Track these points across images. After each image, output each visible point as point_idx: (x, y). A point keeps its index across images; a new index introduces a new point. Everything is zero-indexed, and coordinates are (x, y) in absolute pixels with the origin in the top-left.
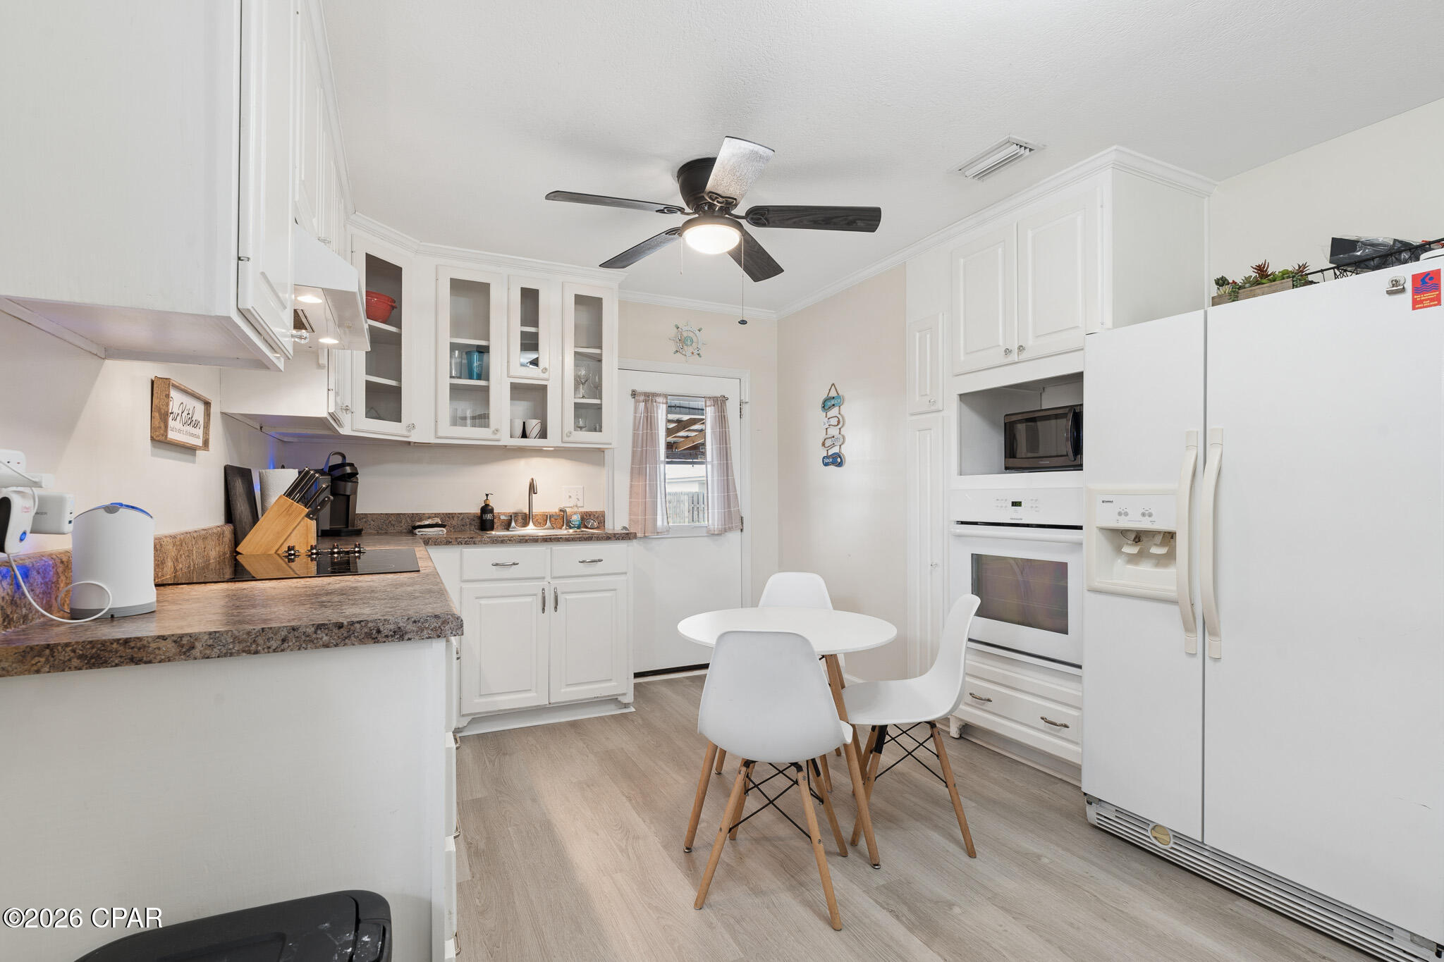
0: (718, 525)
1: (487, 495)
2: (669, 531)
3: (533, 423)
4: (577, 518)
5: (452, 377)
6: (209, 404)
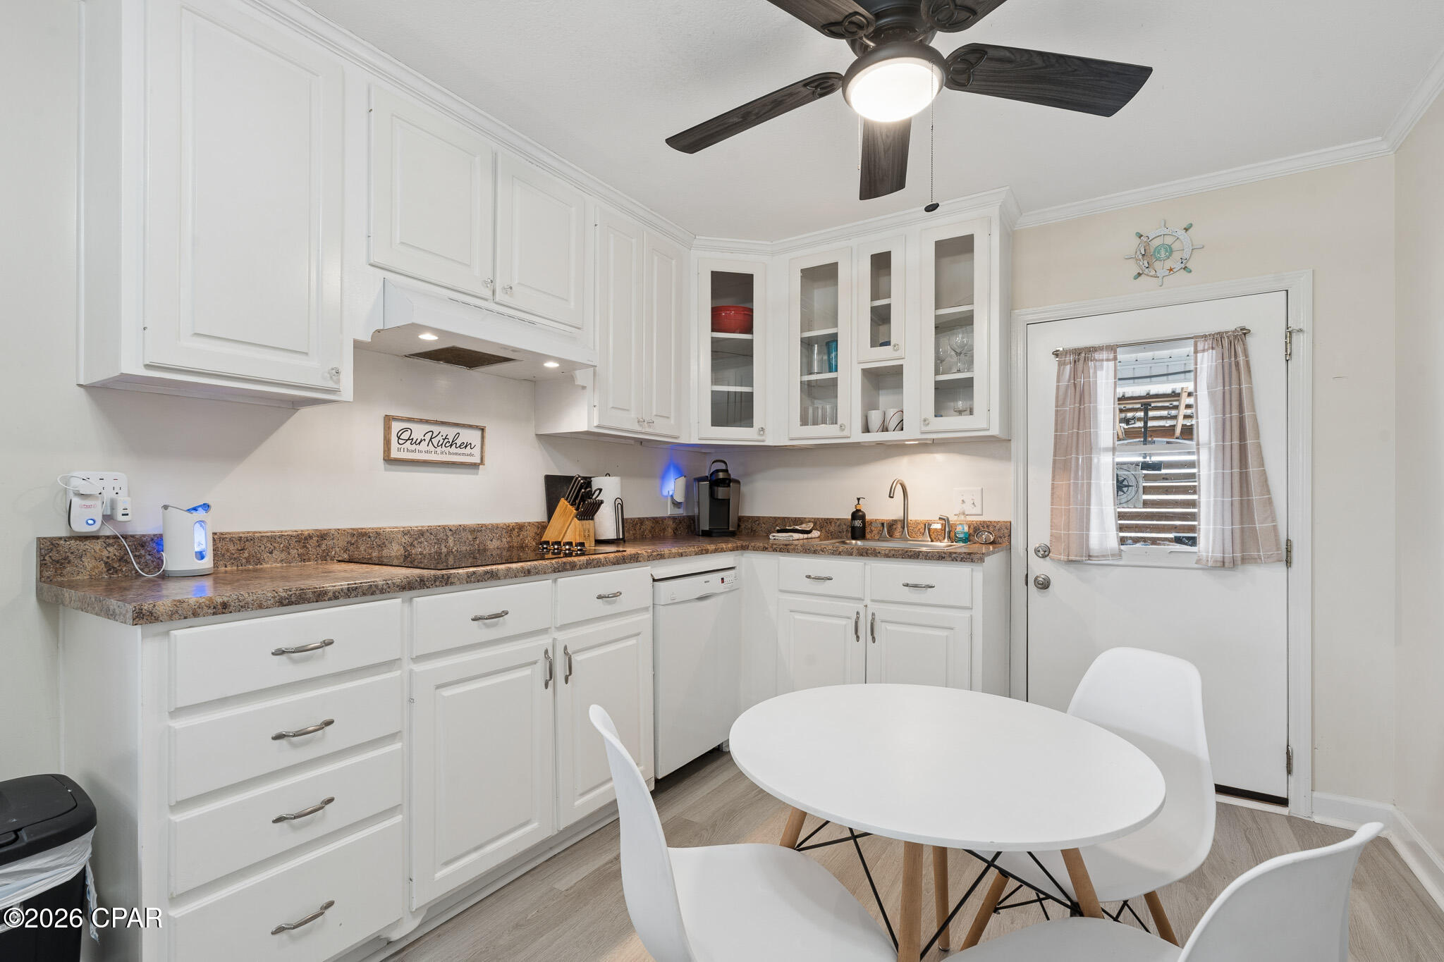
0: (1213, 552)
1: (859, 499)
2: (1119, 555)
3: (891, 412)
4: (962, 529)
5: (811, 373)
6: (483, 430)
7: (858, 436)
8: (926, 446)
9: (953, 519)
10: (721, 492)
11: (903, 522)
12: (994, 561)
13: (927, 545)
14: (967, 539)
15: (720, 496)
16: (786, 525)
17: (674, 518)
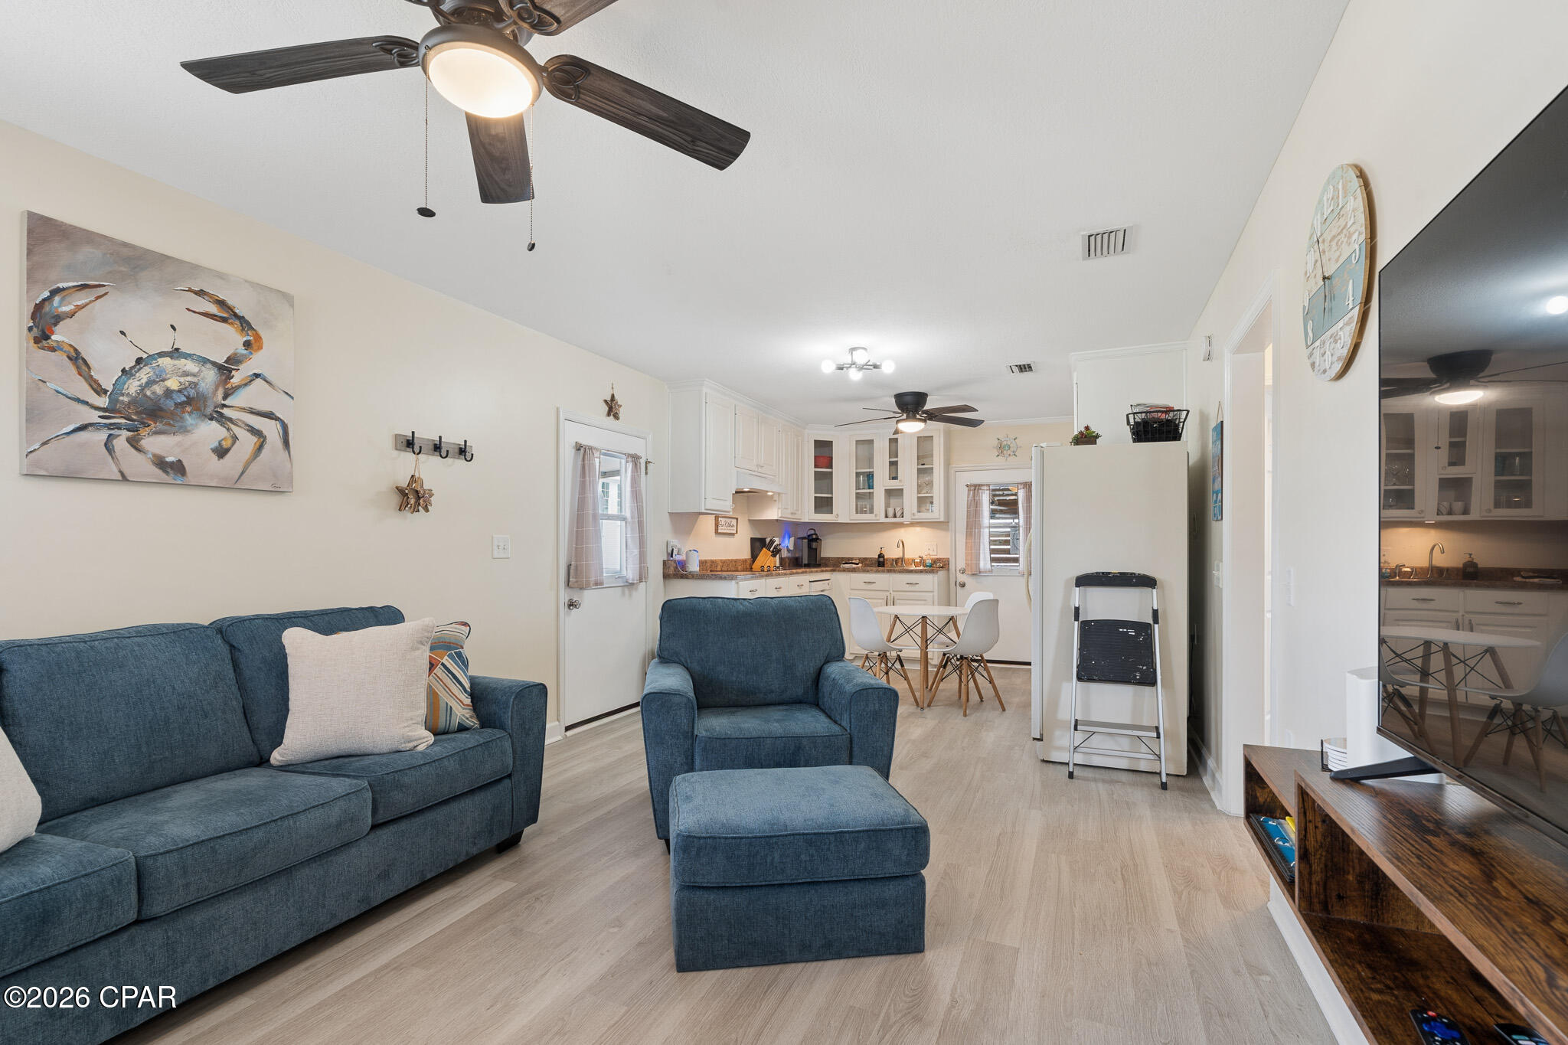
1: (881, 548)
2: (991, 571)
3: (898, 509)
4: (929, 562)
5: (859, 489)
6: (737, 519)
7: (883, 519)
8: (912, 524)
9: (925, 557)
10: (814, 545)
11: (902, 559)
12: (942, 573)
13: (913, 567)
14: (931, 566)
15: (814, 547)
16: (848, 561)
17: (788, 558)
